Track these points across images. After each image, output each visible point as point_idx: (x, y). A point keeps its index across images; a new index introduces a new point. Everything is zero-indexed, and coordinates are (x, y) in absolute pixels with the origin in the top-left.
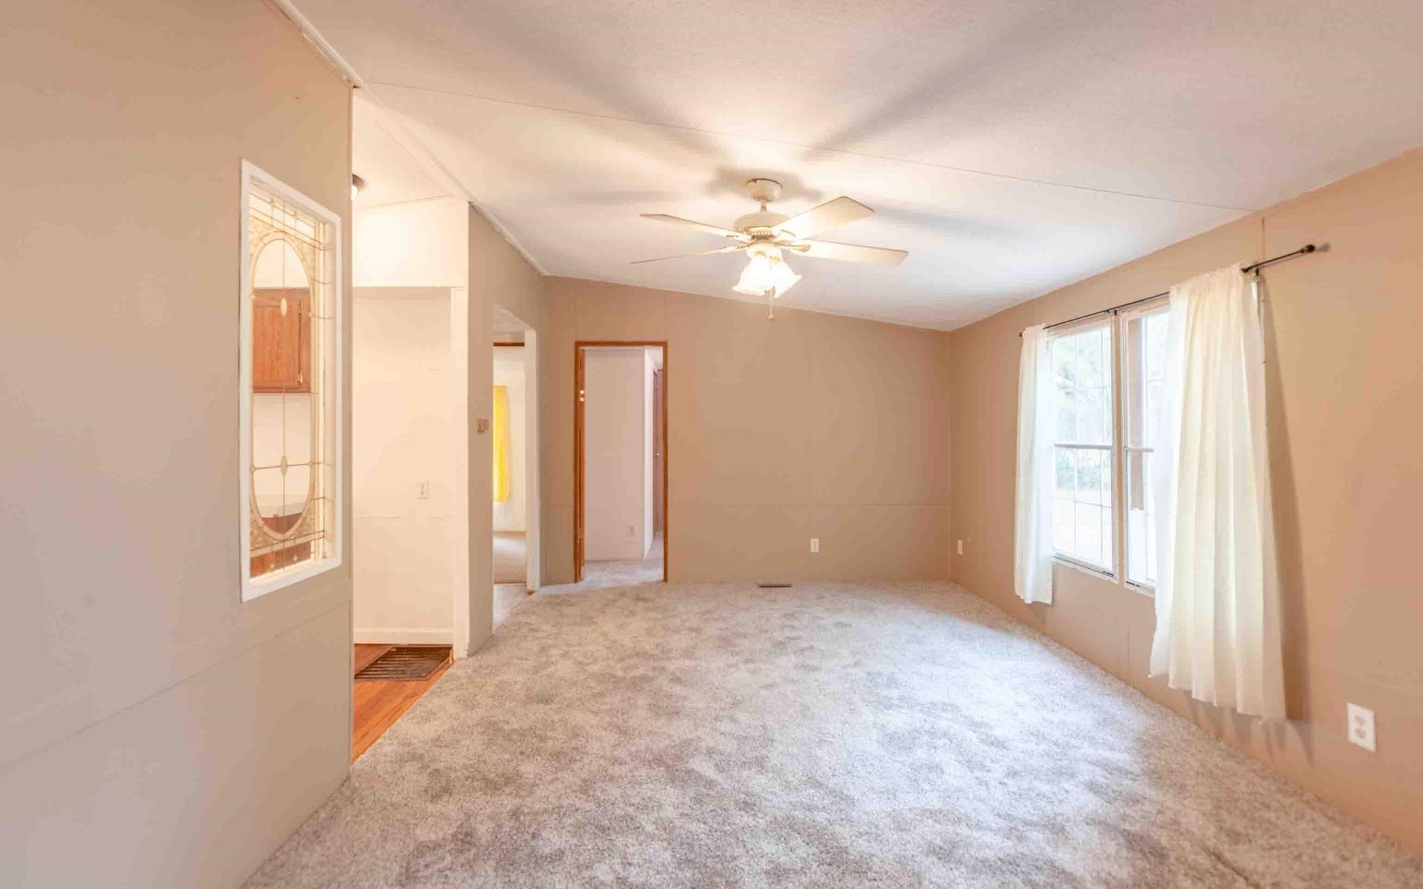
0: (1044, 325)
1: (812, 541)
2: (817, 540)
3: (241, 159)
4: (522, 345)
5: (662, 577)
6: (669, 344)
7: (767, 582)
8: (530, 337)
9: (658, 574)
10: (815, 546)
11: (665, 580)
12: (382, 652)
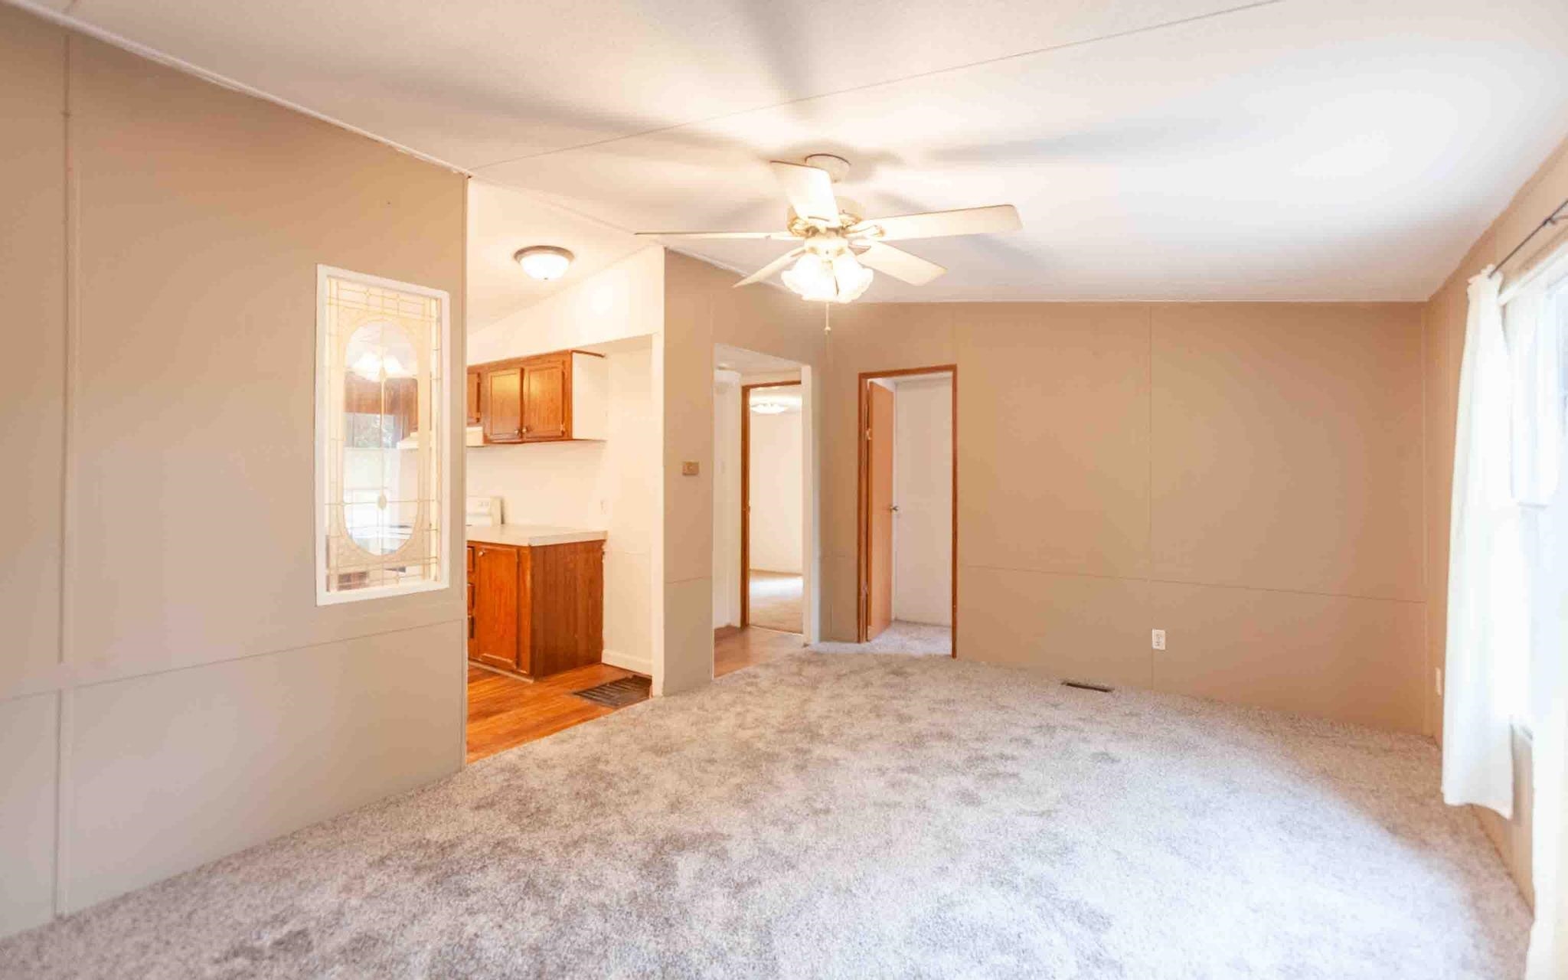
0: (1491, 267)
1: (1154, 632)
2: (1163, 632)
3: (316, 264)
4: (799, 383)
5: (950, 652)
6: (959, 367)
7: (1072, 679)
8: (806, 373)
9: (946, 647)
10: (1159, 639)
11: (954, 655)
12: (621, 676)
